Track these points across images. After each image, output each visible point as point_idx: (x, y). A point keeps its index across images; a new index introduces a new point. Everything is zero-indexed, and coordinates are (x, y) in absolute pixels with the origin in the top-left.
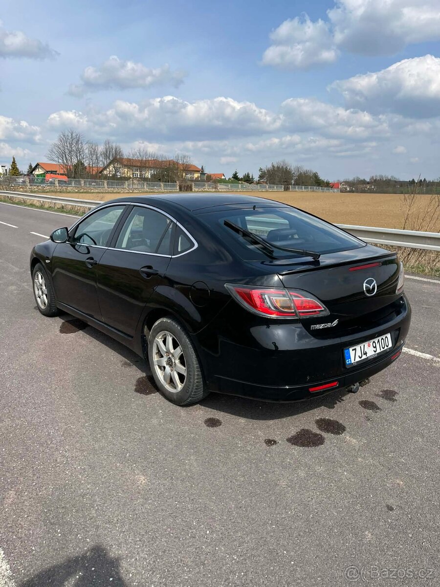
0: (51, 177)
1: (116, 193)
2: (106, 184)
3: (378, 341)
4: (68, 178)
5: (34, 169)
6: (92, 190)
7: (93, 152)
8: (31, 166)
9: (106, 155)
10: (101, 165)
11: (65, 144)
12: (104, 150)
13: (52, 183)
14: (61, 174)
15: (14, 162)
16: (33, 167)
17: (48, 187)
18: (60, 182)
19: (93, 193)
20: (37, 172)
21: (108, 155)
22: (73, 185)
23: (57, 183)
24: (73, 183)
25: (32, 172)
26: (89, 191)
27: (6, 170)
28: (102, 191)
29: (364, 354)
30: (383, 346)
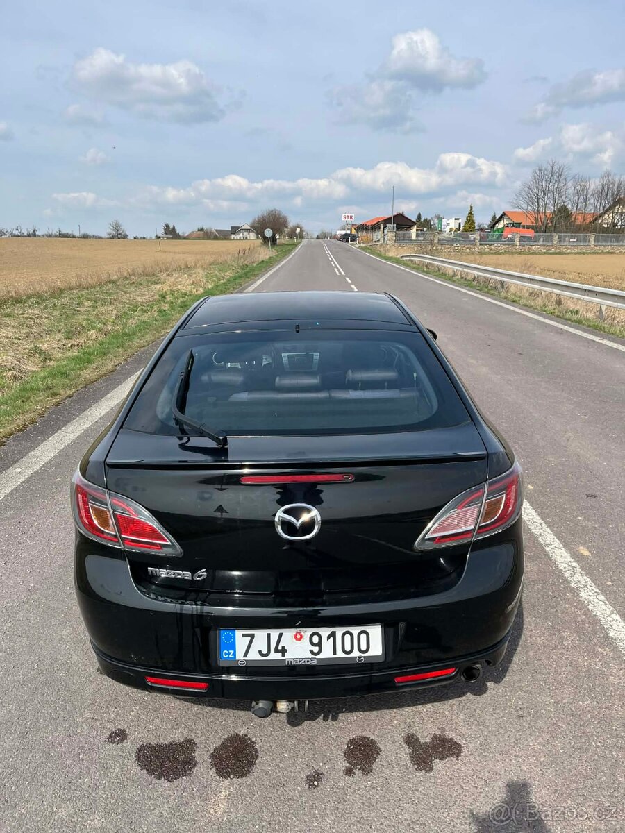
0: (510, 232)
1: (608, 253)
2: (592, 241)
3: (332, 635)
4: (535, 232)
5: (498, 221)
6: (568, 249)
7: (582, 192)
8: (494, 217)
9: (601, 195)
10: (590, 210)
11: (540, 183)
12: (600, 187)
13: (511, 240)
14: (528, 227)
15: (470, 213)
16: (497, 218)
17: (504, 247)
18: (522, 239)
19: (569, 253)
20: (501, 225)
21: (605, 194)
22: (541, 243)
23: (517, 241)
24: (542, 240)
25: (493, 226)
26: (564, 250)
27: (460, 224)
28: (584, 251)
29: (277, 650)
30: (348, 648)
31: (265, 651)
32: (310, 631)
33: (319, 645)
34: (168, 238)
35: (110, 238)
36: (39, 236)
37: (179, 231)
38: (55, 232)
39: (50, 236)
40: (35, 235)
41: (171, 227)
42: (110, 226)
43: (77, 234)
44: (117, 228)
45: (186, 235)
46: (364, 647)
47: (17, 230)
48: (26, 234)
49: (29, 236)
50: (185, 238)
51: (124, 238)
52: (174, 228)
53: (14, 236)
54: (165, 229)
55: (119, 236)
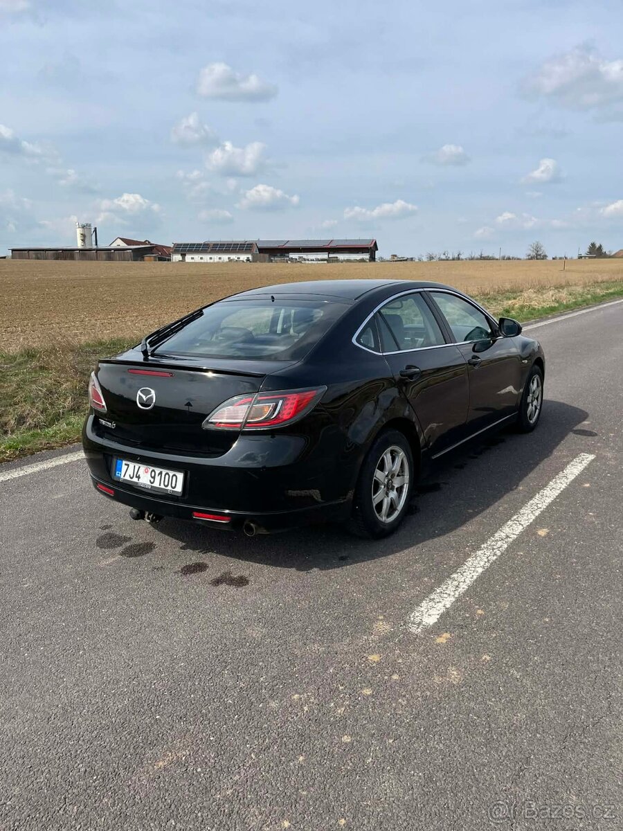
3: (161, 473)
29: (136, 477)
30: (166, 484)
31: (132, 476)
32: (152, 468)
33: (154, 478)
34: (590, 257)
35: (529, 259)
36: (462, 260)
37: (605, 249)
38: (477, 255)
39: (472, 259)
40: (459, 259)
41: (597, 246)
42: (530, 247)
43: (497, 257)
44: (537, 249)
45: (613, 253)
46: (173, 485)
47: (444, 254)
48: (451, 258)
49: (453, 259)
50: (610, 257)
51: (543, 259)
52: (600, 247)
53: (441, 260)
54: (590, 248)
55: (539, 257)
